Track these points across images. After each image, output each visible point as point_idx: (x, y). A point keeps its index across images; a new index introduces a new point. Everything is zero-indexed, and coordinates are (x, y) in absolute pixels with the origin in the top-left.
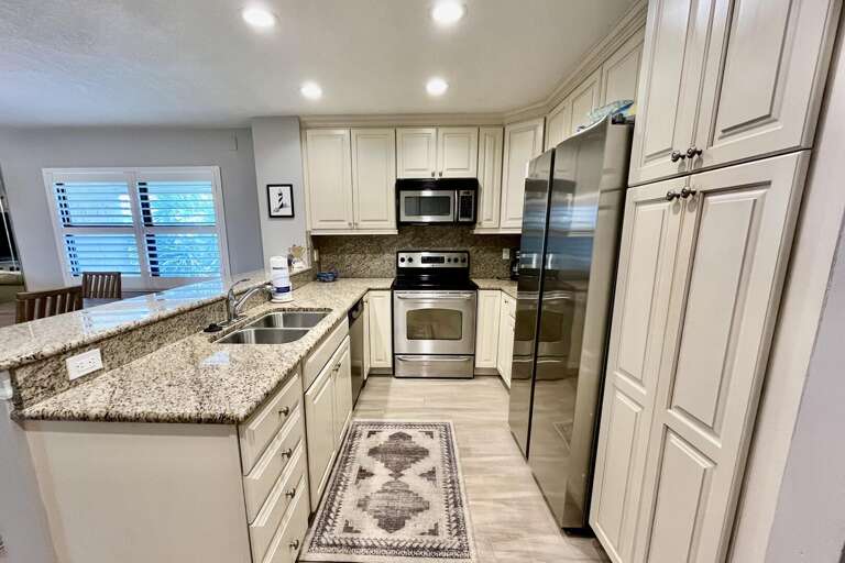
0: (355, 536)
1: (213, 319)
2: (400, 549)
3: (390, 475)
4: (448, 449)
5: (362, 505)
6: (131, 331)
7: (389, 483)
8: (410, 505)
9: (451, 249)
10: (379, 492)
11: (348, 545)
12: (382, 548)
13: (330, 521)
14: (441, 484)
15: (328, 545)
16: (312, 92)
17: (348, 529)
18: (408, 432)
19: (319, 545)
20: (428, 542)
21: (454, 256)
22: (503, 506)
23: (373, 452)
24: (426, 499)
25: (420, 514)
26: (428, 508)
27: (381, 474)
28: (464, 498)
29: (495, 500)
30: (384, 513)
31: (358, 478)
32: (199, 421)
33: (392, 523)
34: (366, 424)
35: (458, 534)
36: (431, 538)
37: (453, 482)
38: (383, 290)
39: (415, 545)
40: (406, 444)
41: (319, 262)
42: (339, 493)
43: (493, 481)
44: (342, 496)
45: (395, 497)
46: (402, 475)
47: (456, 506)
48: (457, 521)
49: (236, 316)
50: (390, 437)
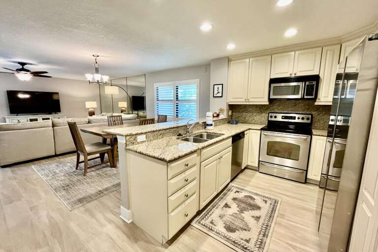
0: (213, 226)
1: (181, 132)
2: (230, 240)
3: (238, 211)
4: (272, 211)
5: (221, 217)
6: (155, 131)
7: (236, 214)
8: (241, 226)
9: (301, 113)
10: (230, 215)
11: (209, 228)
12: (222, 236)
13: (206, 217)
14: (261, 224)
15: (202, 224)
16: (231, 47)
17: (212, 223)
18: (254, 197)
19: (199, 223)
20: (243, 243)
21: (301, 116)
22: (291, 248)
23: (234, 199)
24: (250, 226)
25: (244, 231)
26: (249, 231)
27: (234, 208)
28: (270, 235)
29: (288, 244)
30: (228, 224)
31: (224, 207)
32: (158, 159)
33: (230, 229)
34: (237, 188)
35: (259, 248)
36: (245, 243)
37: (267, 226)
38: (256, 130)
39: (236, 242)
40: (252, 202)
41: (232, 116)
42: (214, 209)
43: (291, 235)
44: (214, 210)
45: (236, 220)
46: (243, 213)
47: (264, 236)
48: (261, 242)
49: (188, 132)
50: (245, 196)
